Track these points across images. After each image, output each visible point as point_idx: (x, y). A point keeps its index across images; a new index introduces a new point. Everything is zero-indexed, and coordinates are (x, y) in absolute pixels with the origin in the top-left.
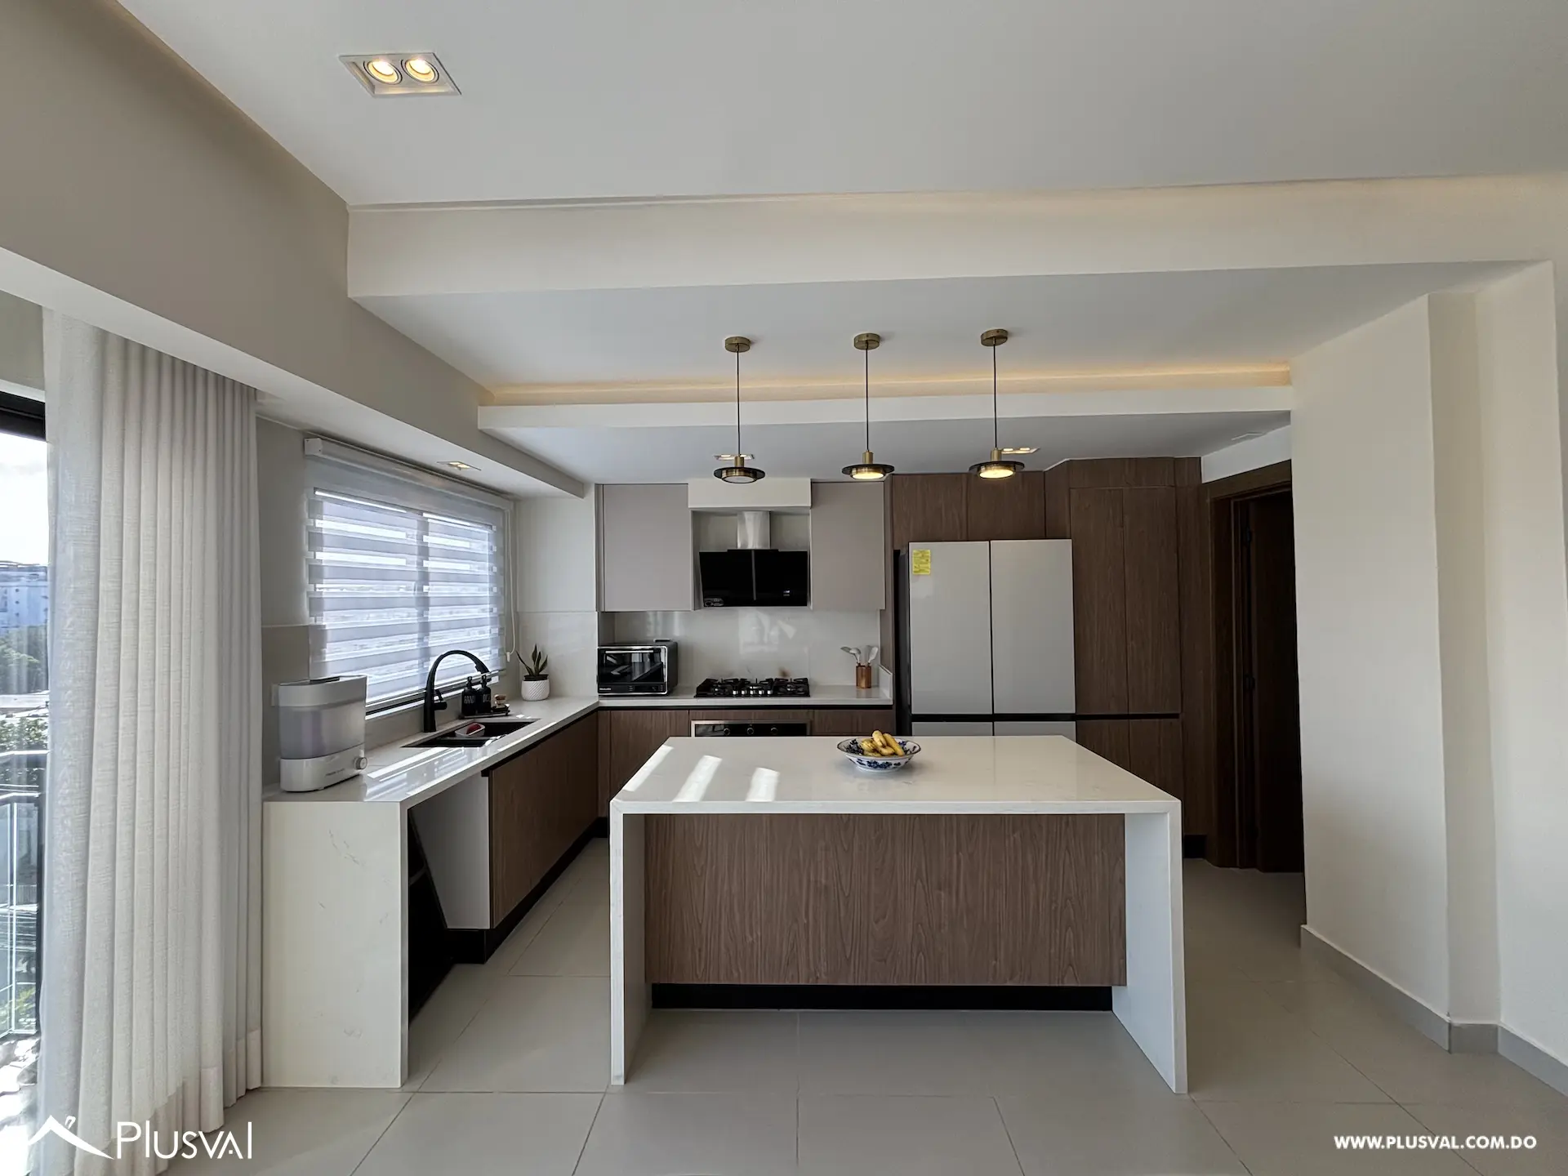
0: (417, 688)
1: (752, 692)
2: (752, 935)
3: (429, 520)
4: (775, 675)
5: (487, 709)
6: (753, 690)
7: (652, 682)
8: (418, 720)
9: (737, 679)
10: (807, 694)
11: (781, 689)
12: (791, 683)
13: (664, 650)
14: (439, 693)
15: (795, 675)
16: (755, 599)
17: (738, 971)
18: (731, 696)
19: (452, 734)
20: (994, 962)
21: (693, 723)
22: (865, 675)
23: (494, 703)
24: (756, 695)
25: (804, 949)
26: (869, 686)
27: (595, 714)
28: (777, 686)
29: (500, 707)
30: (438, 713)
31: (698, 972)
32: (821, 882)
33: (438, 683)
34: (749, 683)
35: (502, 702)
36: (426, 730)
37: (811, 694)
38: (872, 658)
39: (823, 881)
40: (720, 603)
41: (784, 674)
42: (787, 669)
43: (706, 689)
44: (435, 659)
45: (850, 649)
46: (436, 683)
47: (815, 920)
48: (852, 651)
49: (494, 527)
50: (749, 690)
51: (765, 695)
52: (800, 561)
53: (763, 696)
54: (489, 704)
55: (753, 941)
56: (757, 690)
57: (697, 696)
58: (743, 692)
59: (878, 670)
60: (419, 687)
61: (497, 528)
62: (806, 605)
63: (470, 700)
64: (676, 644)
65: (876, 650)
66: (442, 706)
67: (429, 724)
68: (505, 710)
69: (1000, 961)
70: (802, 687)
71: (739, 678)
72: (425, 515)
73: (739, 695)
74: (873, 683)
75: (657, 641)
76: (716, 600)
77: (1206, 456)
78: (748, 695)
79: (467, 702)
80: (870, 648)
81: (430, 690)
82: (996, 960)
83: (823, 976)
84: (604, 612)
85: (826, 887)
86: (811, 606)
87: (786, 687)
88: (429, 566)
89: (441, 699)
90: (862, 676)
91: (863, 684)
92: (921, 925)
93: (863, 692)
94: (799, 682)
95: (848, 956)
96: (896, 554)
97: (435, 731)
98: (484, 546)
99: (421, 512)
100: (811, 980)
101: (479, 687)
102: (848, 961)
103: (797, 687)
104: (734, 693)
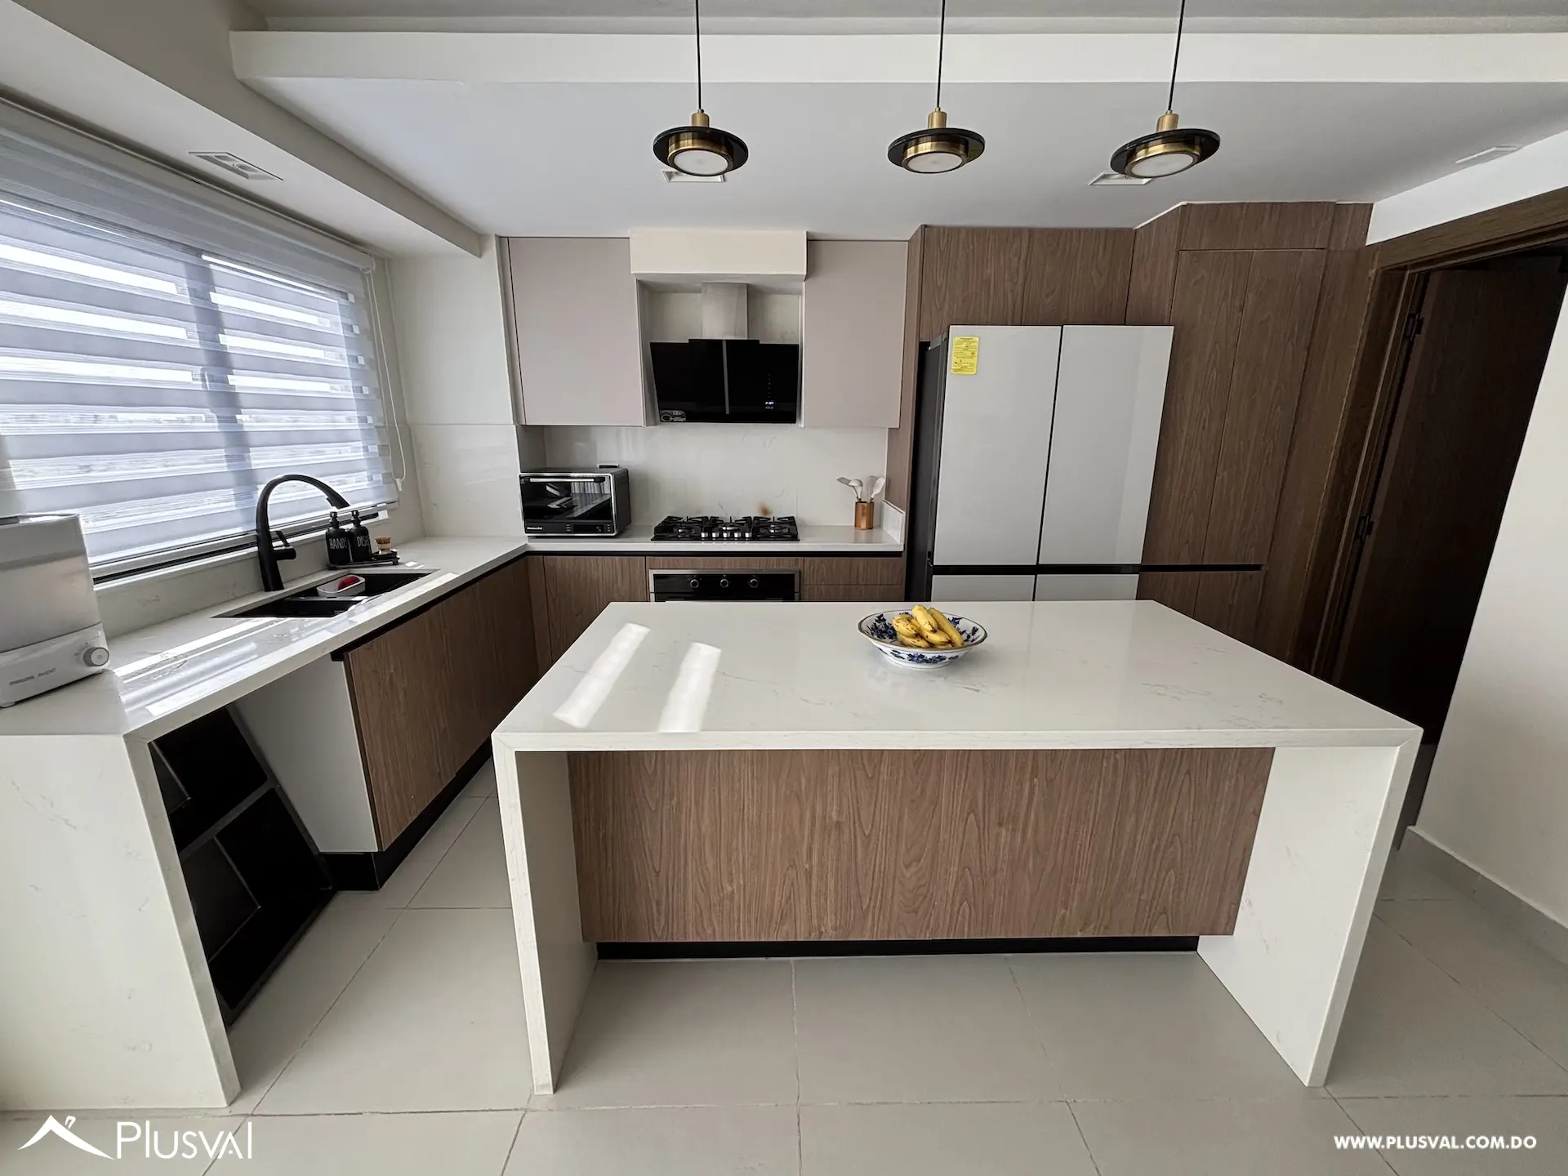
0: (239, 530)
1: (725, 535)
2: (731, 882)
3: (212, 267)
4: (754, 513)
5: (365, 556)
6: (726, 531)
7: (599, 520)
8: (252, 574)
9: (707, 517)
10: (794, 538)
11: (762, 531)
12: (774, 523)
13: (609, 475)
14: (281, 536)
15: (779, 512)
16: (728, 412)
17: (712, 925)
18: (698, 539)
19: (312, 591)
20: (1063, 911)
21: (652, 573)
22: (868, 514)
23: (375, 548)
24: (731, 538)
25: (804, 901)
26: (870, 527)
27: (522, 560)
28: (757, 527)
29: (385, 553)
30: (282, 564)
31: (656, 927)
32: (830, 818)
33: (274, 523)
34: (723, 523)
35: (385, 546)
36: (267, 589)
37: (800, 537)
38: (877, 491)
39: (835, 817)
40: (681, 416)
41: (765, 511)
42: (771, 505)
43: (667, 529)
44: (261, 488)
45: (849, 481)
46: (271, 523)
47: (821, 863)
48: (851, 484)
49: (351, 298)
50: (722, 532)
51: (742, 539)
52: (786, 359)
53: (739, 539)
54: (368, 547)
55: (733, 892)
56: (732, 532)
57: (657, 538)
58: (714, 535)
59: (881, 506)
60: (241, 526)
61: (356, 298)
62: (795, 422)
63: (339, 544)
64: (626, 472)
65: (882, 482)
66: (290, 554)
67: (272, 580)
68: (392, 558)
69: (1071, 910)
70: (788, 529)
71: (709, 516)
72: (205, 257)
73: (709, 539)
74: (875, 523)
75: (601, 467)
76: (677, 413)
77: (1378, 203)
78: (720, 538)
79: (333, 545)
80: (873, 481)
81: (264, 535)
82: (1066, 908)
83: (831, 931)
84: (526, 427)
85: (838, 823)
86: (801, 424)
87: (767, 527)
88: (228, 344)
89: (286, 544)
90: (863, 514)
91: (864, 525)
92: (969, 869)
93: (863, 534)
94: (785, 522)
95: (865, 907)
96: (923, 347)
97: (283, 588)
98: (336, 324)
99: (199, 252)
100: (813, 935)
101: (351, 526)
102: (865, 914)
103: (782, 528)
104: (703, 535)
